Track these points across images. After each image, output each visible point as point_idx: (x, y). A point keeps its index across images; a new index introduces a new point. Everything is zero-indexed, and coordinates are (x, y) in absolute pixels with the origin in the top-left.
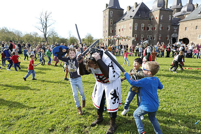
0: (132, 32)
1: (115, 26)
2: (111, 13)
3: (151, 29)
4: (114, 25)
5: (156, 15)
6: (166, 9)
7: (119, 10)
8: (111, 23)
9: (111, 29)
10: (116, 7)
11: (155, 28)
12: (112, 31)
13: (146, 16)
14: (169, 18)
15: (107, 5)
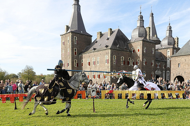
0: (110, 67)
1: (81, 58)
2: (75, 39)
3: (132, 63)
4: (80, 55)
5: (138, 47)
6: (149, 40)
7: (86, 37)
8: (75, 52)
9: (75, 62)
10: (82, 32)
11: (137, 62)
12: (77, 64)
13: (125, 47)
14: (152, 52)
15: (68, 28)
